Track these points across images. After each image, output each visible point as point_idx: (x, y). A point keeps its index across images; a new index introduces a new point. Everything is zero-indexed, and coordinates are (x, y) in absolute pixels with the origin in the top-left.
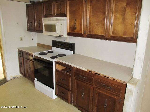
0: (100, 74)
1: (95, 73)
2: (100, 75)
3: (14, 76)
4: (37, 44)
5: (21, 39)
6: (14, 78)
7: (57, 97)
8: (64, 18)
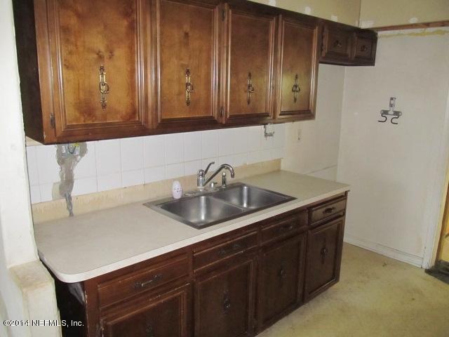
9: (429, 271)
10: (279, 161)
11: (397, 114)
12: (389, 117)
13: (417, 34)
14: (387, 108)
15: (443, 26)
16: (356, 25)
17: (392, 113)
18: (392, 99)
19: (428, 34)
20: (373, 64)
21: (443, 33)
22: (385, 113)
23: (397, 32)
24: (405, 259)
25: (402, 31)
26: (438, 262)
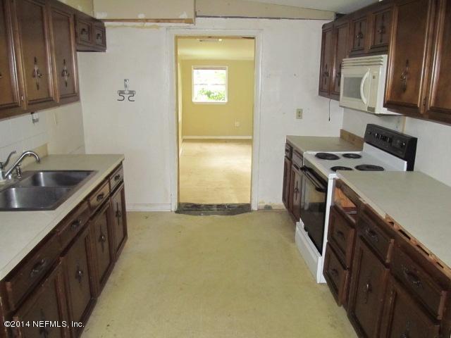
0: (410, 236)
1: (401, 231)
2: (409, 238)
3: (267, 203)
4: (341, 133)
5: (300, 114)
6: (268, 208)
7: (326, 282)
8: (382, 58)
9: (177, 212)
10: (46, 146)
11: (132, 93)
12: (126, 96)
13: (138, 27)
14: (123, 88)
15: (158, 22)
16: (92, 15)
17: (128, 92)
18: (125, 80)
19: (147, 27)
20: (104, 51)
21: (158, 27)
22: (121, 93)
23: (121, 23)
24: (158, 209)
25: (126, 24)
26: (179, 205)
